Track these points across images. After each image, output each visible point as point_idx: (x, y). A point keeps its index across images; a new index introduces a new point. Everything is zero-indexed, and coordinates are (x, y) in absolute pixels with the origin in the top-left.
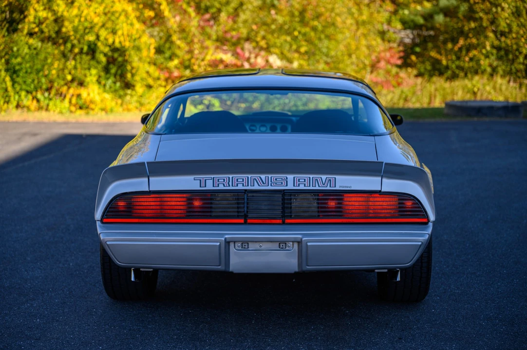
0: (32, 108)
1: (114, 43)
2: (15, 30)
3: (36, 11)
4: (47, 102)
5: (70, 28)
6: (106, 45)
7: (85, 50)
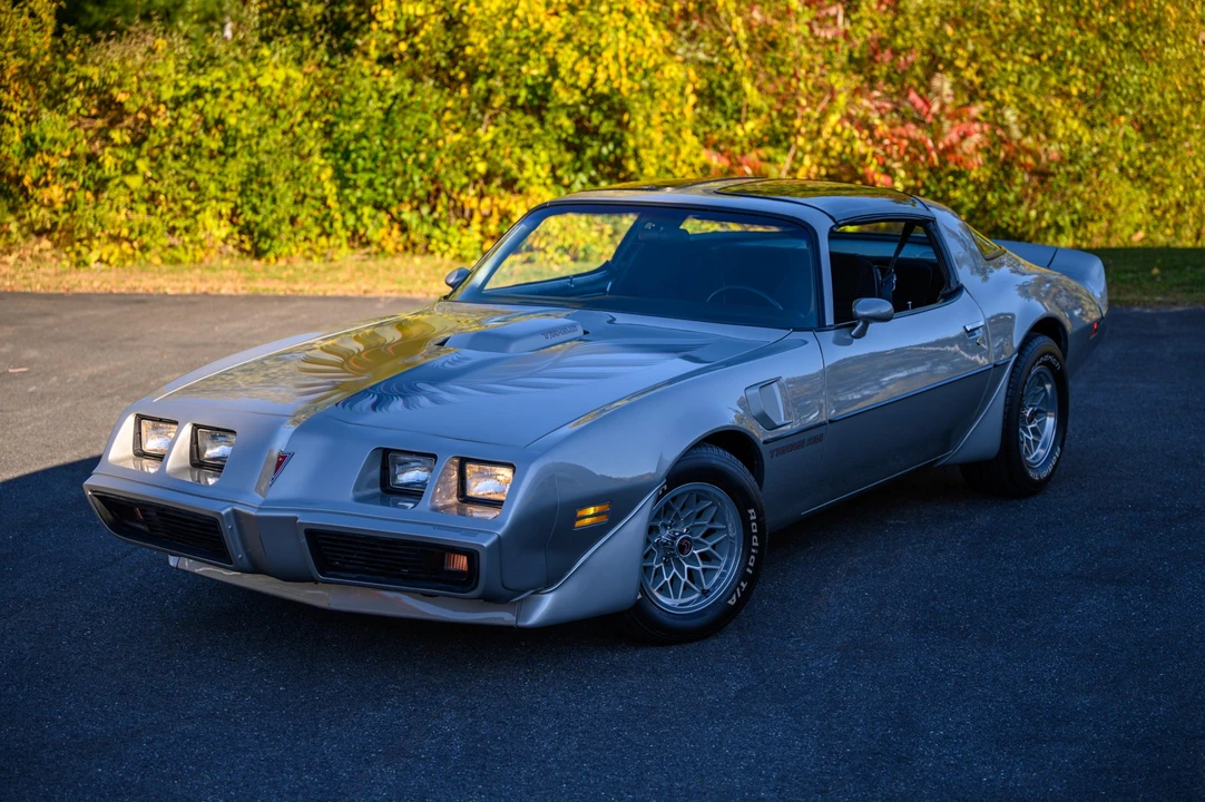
0: (390, 247)
1: (593, 80)
2: (348, 49)
4: (426, 229)
5: (483, 45)
6: (574, 86)
7: (521, 101)
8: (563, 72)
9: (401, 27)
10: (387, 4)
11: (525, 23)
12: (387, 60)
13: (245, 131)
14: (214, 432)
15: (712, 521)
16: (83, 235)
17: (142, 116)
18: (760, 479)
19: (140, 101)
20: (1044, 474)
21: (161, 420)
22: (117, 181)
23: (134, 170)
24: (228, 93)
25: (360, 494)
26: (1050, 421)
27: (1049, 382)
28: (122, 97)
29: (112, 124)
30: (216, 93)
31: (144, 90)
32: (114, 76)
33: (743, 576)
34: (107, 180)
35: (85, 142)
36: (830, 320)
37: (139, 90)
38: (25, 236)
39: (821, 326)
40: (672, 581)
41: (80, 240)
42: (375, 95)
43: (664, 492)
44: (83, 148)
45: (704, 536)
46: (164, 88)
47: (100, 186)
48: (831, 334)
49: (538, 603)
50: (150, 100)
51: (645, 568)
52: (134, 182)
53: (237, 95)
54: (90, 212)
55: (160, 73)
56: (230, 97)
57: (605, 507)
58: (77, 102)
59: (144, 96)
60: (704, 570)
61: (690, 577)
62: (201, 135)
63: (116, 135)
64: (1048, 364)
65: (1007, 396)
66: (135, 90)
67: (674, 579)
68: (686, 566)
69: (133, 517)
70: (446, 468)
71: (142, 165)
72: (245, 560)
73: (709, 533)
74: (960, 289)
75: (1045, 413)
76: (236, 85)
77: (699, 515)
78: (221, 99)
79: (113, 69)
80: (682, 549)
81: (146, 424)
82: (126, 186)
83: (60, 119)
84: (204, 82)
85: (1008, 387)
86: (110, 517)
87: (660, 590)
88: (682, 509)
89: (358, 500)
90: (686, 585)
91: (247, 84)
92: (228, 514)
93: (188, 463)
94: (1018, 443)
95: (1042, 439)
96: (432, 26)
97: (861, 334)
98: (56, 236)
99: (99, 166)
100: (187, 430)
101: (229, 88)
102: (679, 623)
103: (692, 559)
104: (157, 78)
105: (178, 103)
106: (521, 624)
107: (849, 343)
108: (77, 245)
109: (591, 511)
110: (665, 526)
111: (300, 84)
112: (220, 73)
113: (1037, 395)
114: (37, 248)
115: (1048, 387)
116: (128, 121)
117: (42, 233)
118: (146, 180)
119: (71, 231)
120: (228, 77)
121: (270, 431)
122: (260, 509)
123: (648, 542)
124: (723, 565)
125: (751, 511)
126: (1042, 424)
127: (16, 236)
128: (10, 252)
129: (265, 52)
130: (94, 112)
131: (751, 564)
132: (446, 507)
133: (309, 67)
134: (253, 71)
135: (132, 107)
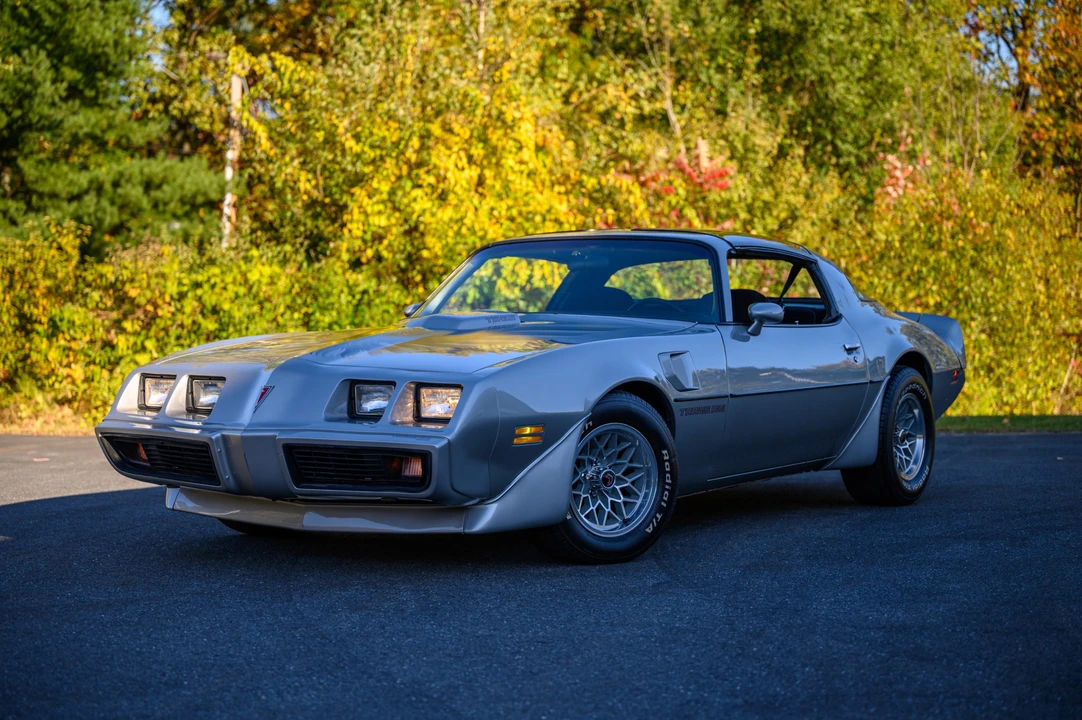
2: (322, 254)
3: (367, 214)
5: (438, 249)
6: (515, 284)
7: (470, 300)
8: (505, 273)
9: (368, 237)
10: (356, 215)
11: (473, 232)
12: (356, 265)
13: (238, 315)
14: (206, 382)
15: (631, 461)
16: (99, 403)
17: (150, 308)
18: (671, 425)
19: (149, 294)
20: (916, 487)
21: (162, 377)
22: (128, 359)
23: (144, 349)
24: (222, 285)
25: (330, 415)
26: (920, 442)
27: (916, 407)
28: (133, 293)
29: (125, 317)
30: (213, 286)
31: (153, 286)
32: (126, 274)
33: (658, 508)
34: (121, 358)
35: (101, 329)
36: (729, 317)
37: (149, 285)
38: (49, 405)
39: (722, 321)
40: (597, 509)
41: (96, 408)
42: (346, 290)
43: (591, 428)
44: (100, 333)
45: (625, 474)
46: (169, 284)
47: (112, 365)
48: (731, 328)
49: (482, 512)
50: (157, 293)
51: (575, 495)
52: (143, 359)
53: (230, 287)
54: (104, 384)
55: (166, 270)
56: (225, 288)
57: (539, 429)
58: (96, 295)
59: (153, 291)
60: (625, 503)
61: (613, 508)
62: (200, 318)
63: (127, 325)
64: (915, 391)
65: (882, 413)
66: (144, 284)
67: (599, 509)
68: (610, 499)
69: (137, 456)
70: (404, 392)
71: (150, 344)
72: (231, 480)
73: (629, 472)
74: (839, 317)
75: (915, 437)
76: (229, 279)
77: (620, 455)
78: (217, 290)
79: (126, 268)
80: (605, 481)
81: (149, 382)
82: (136, 363)
83: (82, 310)
84: (200, 278)
85: (883, 406)
86: (116, 456)
87: (586, 516)
88: (606, 447)
89: (328, 420)
90: (609, 515)
91: (239, 277)
92: (217, 439)
93: (184, 409)
94: (892, 457)
95: (912, 460)
96: (395, 236)
97: (756, 333)
98: (76, 405)
99: (113, 347)
100: (184, 381)
101: (223, 281)
102: (603, 544)
103: (614, 493)
104: (163, 276)
105: (182, 296)
106: (467, 531)
107: (746, 339)
108: (94, 411)
109: (528, 430)
110: (591, 463)
111: (283, 284)
112: (216, 270)
113: (907, 421)
114: (60, 415)
115: (916, 411)
116: (140, 314)
117: (62, 402)
118: (153, 359)
119: (88, 401)
120: (223, 273)
121: (254, 376)
122: (245, 430)
123: (576, 473)
124: (641, 499)
125: (665, 452)
126: (912, 446)
127: (42, 405)
128: (37, 417)
129: (255, 252)
130: (110, 305)
131: (665, 499)
132: (402, 423)
133: (291, 269)
134: (244, 268)
135: (142, 301)
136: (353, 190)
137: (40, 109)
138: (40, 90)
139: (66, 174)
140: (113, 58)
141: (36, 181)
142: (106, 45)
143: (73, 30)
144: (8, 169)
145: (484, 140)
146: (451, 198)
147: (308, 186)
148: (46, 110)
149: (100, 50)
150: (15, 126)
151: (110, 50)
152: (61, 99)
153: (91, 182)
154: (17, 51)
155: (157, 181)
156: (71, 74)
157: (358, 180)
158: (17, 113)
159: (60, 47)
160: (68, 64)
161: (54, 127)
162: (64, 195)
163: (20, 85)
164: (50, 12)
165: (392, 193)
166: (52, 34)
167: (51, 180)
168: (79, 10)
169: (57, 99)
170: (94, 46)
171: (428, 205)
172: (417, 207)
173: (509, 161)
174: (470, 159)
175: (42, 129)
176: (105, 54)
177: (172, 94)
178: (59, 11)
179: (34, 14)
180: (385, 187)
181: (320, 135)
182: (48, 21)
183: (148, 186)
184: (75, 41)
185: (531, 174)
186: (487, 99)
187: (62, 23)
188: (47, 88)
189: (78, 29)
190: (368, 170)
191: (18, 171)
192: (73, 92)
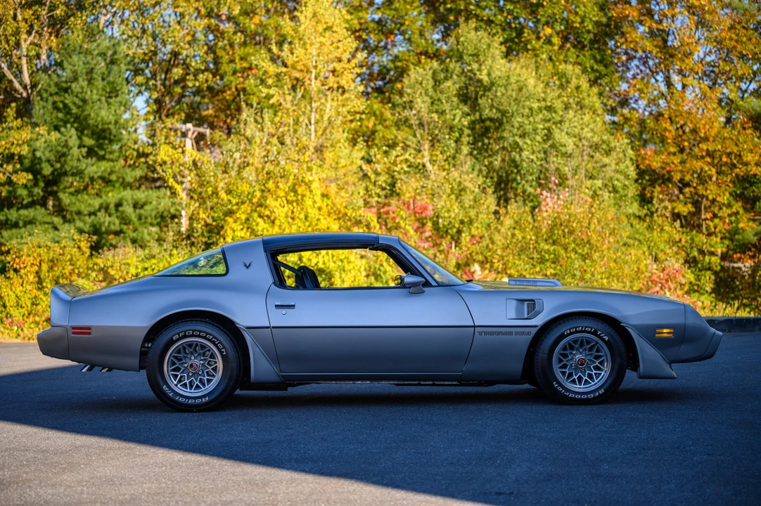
10: (229, 232)
19: (120, 274)
28: (112, 273)
31: (123, 269)
32: (109, 263)
37: (120, 269)
50: (125, 273)
55: (129, 261)
58: (94, 274)
66: (118, 268)
79: (109, 260)
83: (87, 282)
84: (146, 266)
104: (128, 264)
112: (154, 261)
120: (158, 262)
129: (175, 252)
130: (101, 279)
134: (169, 259)
135: (117, 277)
136: (227, 218)
137: (71, 163)
138: (71, 152)
139: (87, 201)
140: (114, 131)
141: (69, 205)
142: (110, 123)
143: (89, 115)
144: (51, 198)
145: (295, 192)
146: (277, 222)
147: (204, 216)
148: (75, 164)
149: (106, 126)
150: (56, 173)
151: (112, 127)
152: (83, 157)
153: (102, 204)
154: (57, 128)
155: (141, 203)
156: (89, 142)
157: (230, 213)
158: (58, 165)
159: (82, 125)
160: (87, 136)
161: (79, 173)
162: (86, 212)
163: (60, 149)
164: (74, 103)
165: (247, 219)
166: (77, 118)
167: (77, 203)
168: (93, 103)
169: (81, 157)
170: (103, 124)
171: (266, 226)
172: (260, 228)
173: (309, 202)
174: (288, 202)
175: (73, 175)
176: (109, 129)
177: (149, 152)
178: (81, 104)
179: (65, 105)
180: (243, 217)
181: (210, 190)
182: (74, 110)
183: (135, 206)
184: (91, 122)
185: (320, 209)
186: (296, 171)
187: (83, 111)
188: (75, 151)
189: (92, 114)
190: (235, 208)
191: (58, 199)
192: (91, 153)
